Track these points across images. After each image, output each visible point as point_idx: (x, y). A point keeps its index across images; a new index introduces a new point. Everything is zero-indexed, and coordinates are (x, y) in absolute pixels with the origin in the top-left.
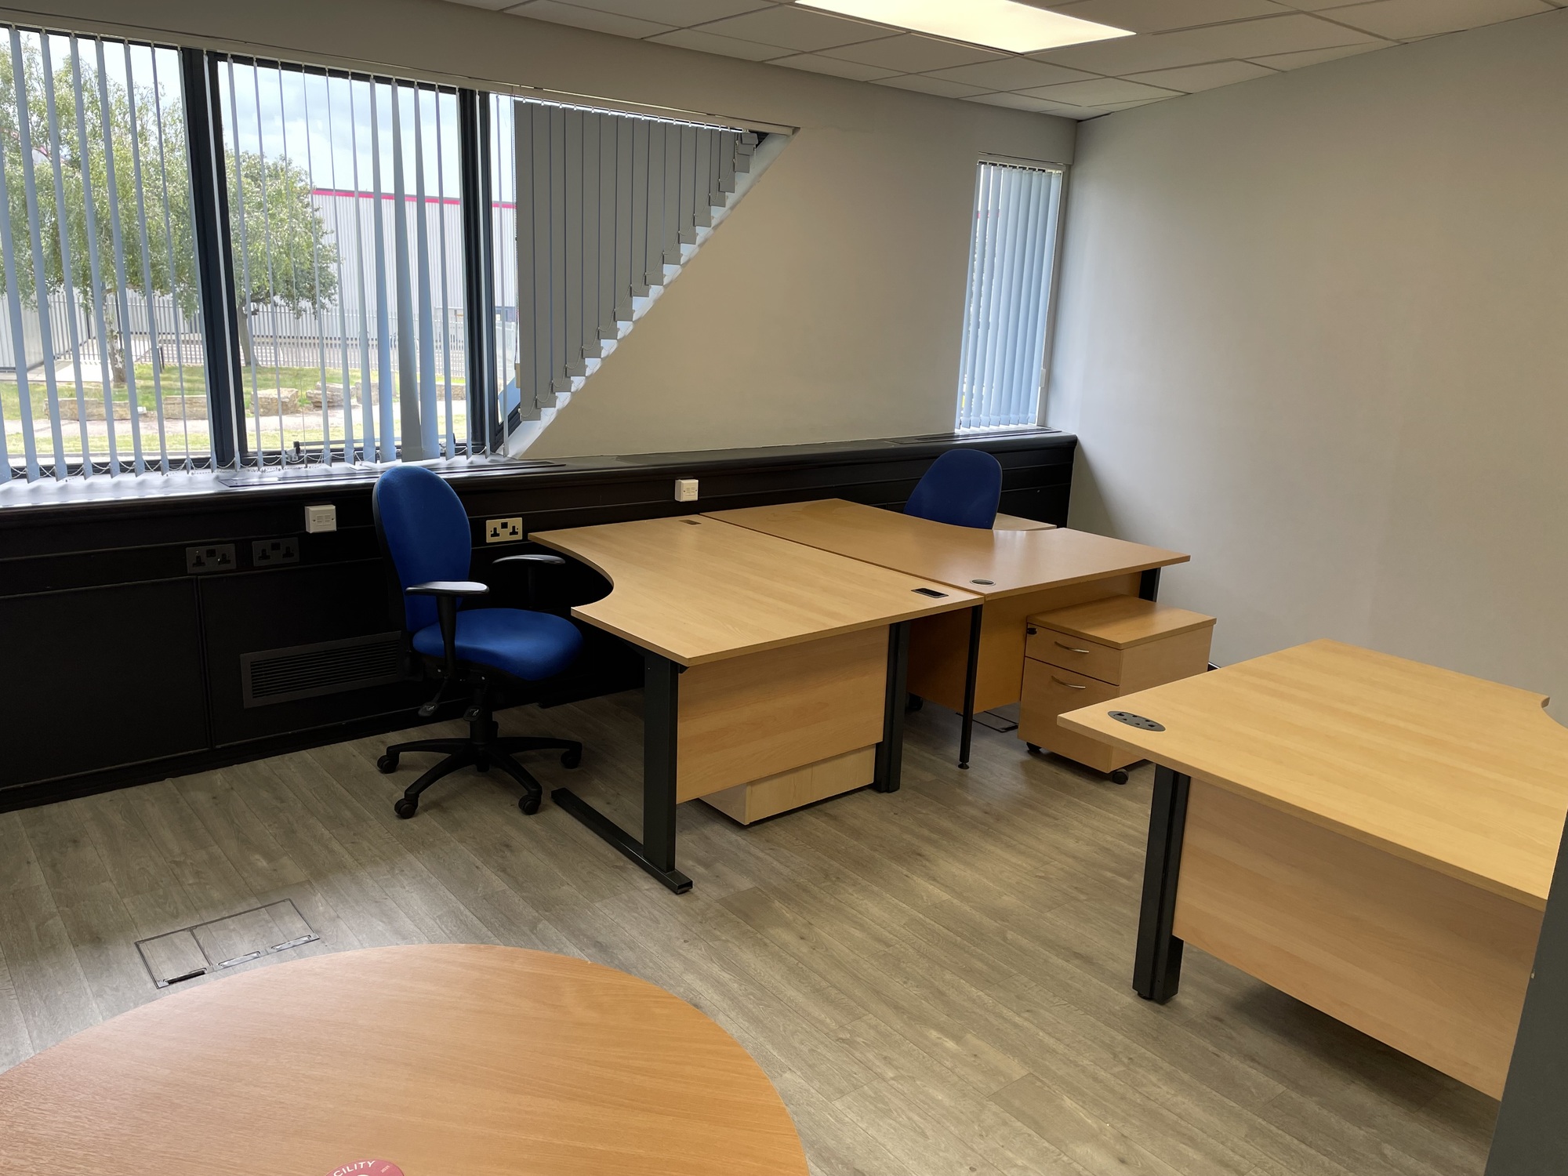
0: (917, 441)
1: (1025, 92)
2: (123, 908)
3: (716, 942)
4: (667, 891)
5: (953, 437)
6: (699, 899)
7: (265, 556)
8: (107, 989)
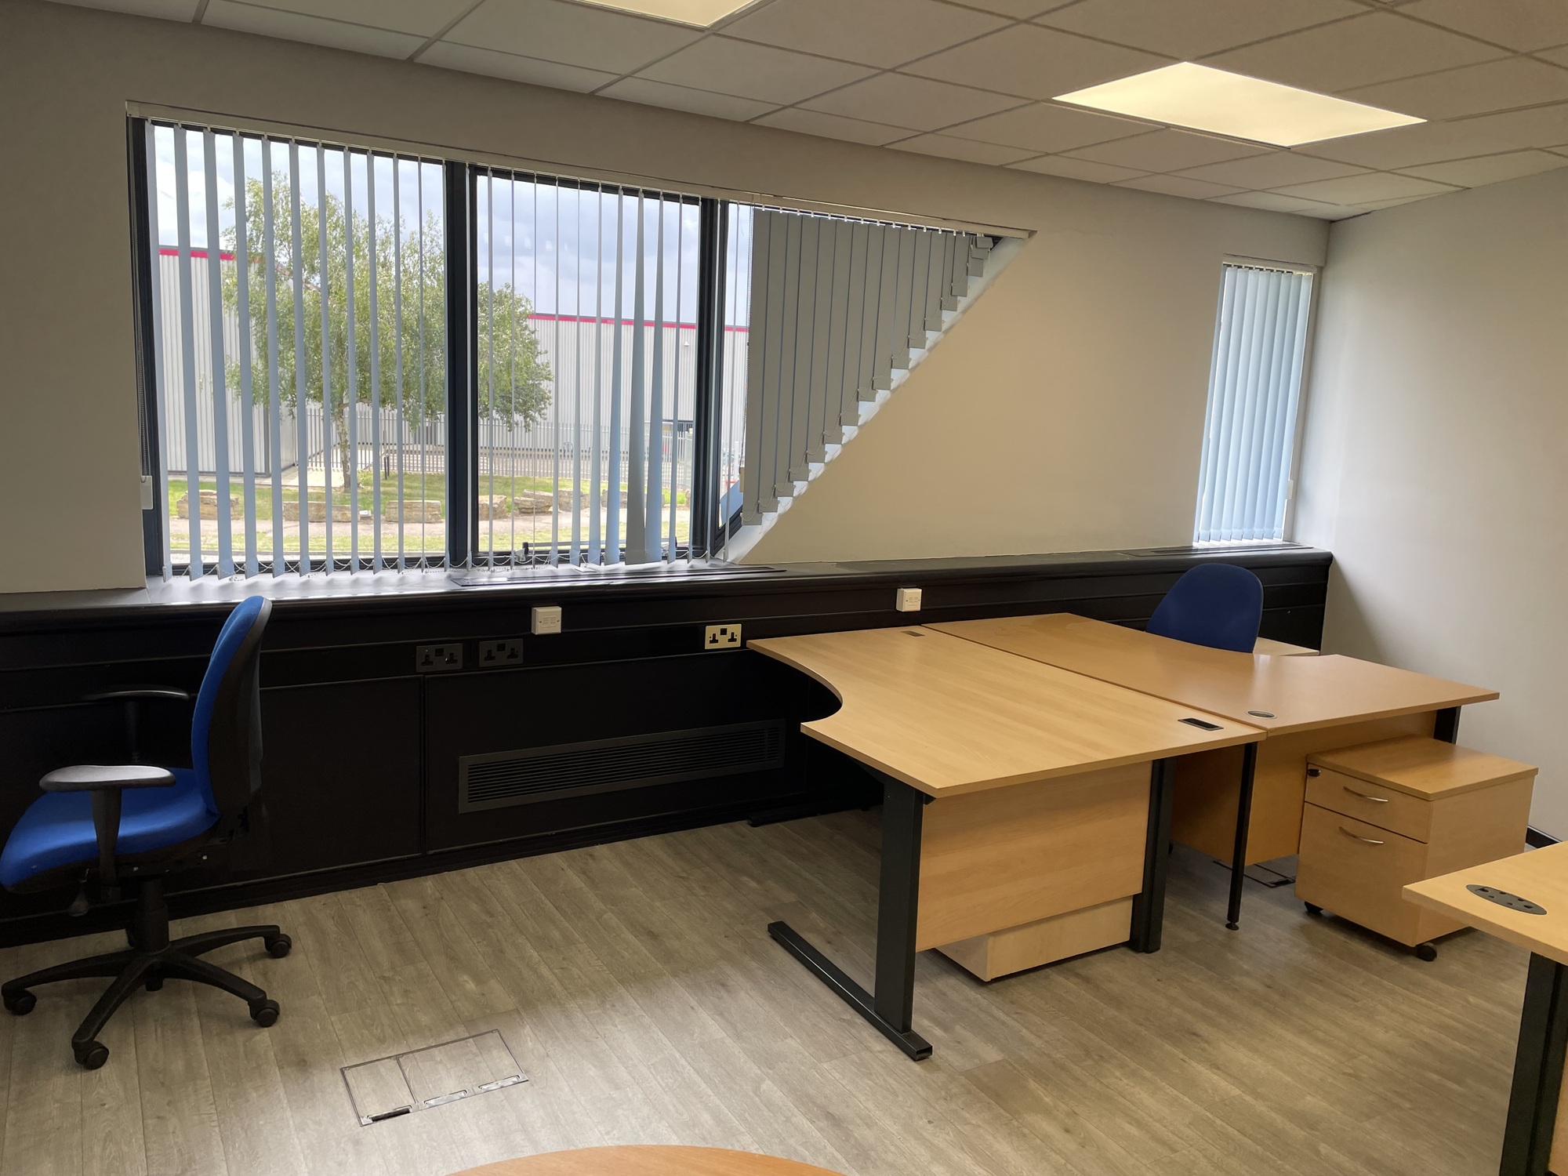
0: (1153, 554)
1: (1280, 191)
2: (331, 1028)
3: (965, 1127)
4: (903, 1056)
5: (1191, 550)
6: (940, 1069)
7: (490, 657)
8: (309, 1122)
